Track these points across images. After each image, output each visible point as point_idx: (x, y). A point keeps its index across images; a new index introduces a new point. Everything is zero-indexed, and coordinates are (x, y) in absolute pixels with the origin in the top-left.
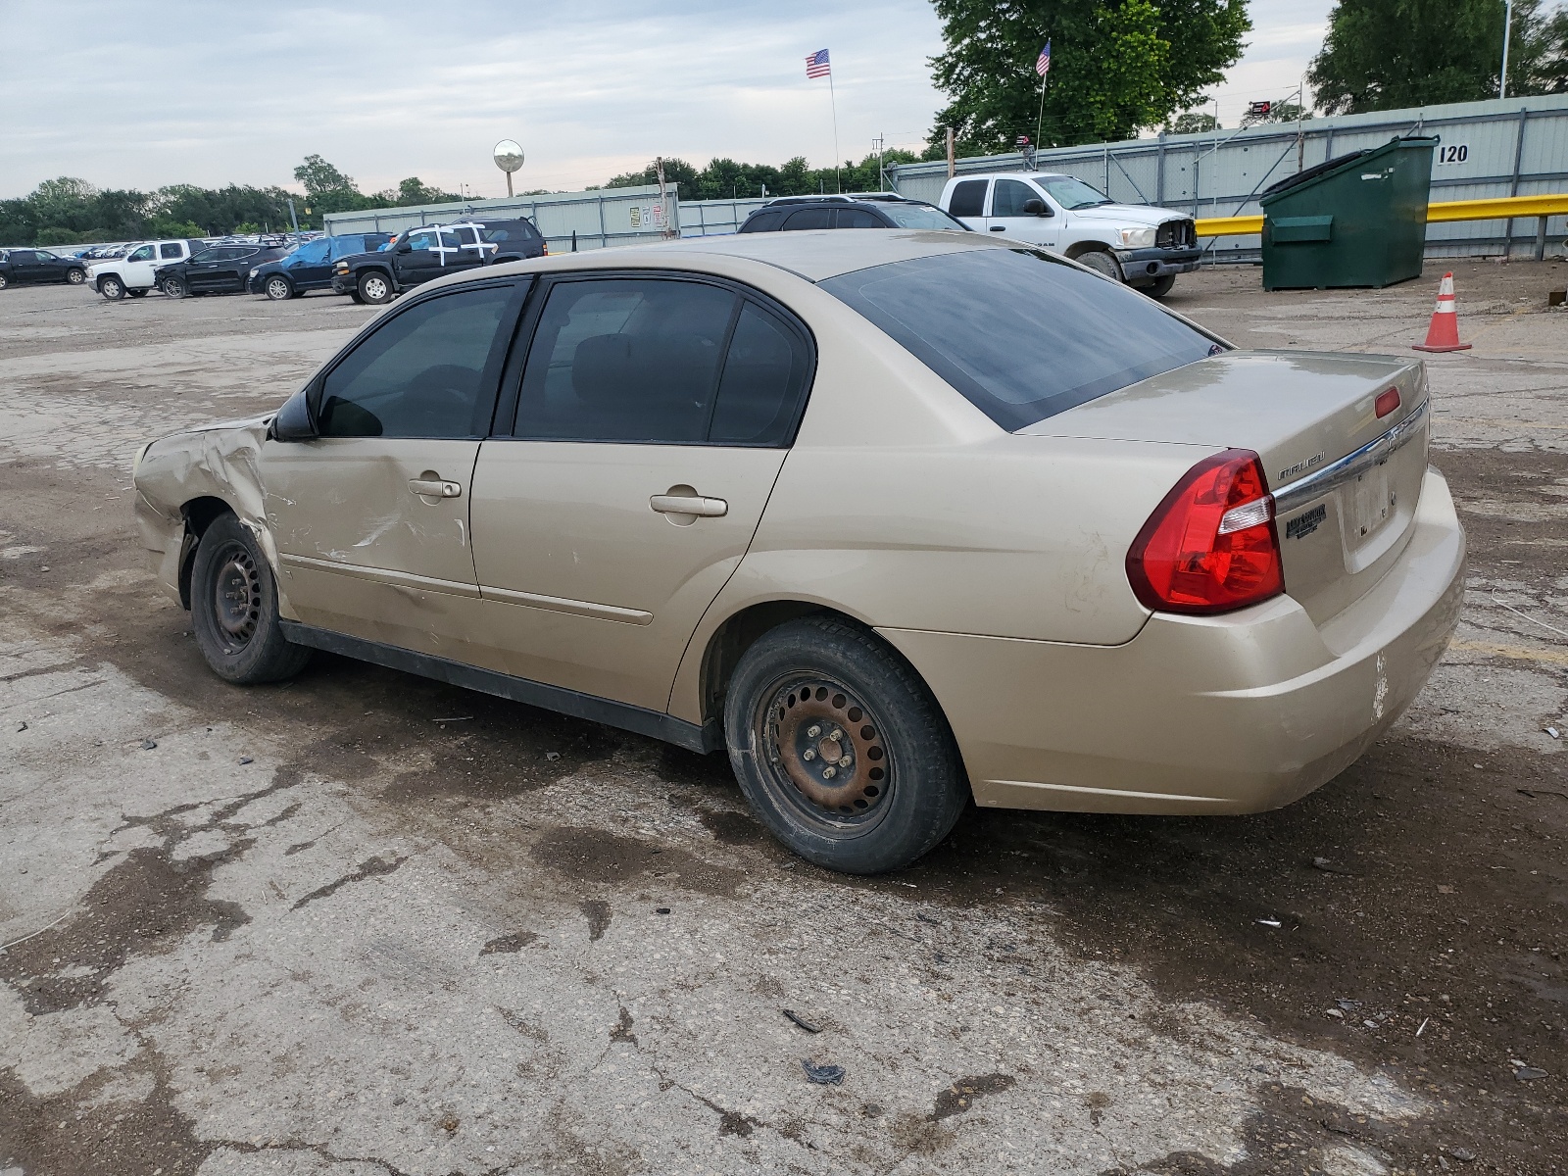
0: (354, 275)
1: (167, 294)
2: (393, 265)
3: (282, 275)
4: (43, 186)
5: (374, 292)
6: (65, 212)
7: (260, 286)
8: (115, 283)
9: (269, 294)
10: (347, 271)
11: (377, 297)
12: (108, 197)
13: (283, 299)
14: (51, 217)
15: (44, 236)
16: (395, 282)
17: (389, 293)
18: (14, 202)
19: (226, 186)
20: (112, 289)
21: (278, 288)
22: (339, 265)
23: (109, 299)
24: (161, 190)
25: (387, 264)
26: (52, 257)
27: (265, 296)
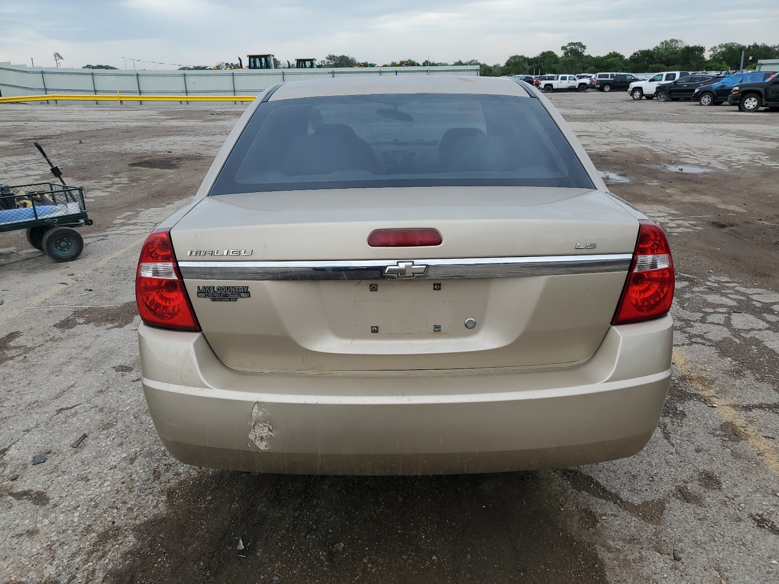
0: (740, 94)
1: (658, 99)
2: (766, 91)
3: (711, 92)
4: (662, 43)
5: (749, 105)
6: (667, 56)
7: (697, 98)
8: (639, 92)
9: (701, 102)
10: (737, 92)
11: (750, 108)
12: (687, 48)
13: (707, 105)
14: (660, 59)
15: (651, 68)
16: (764, 100)
17: (758, 106)
18: (646, 51)
19: (752, 44)
20: (637, 94)
21: (706, 99)
22: (734, 89)
23: (635, 99)
24: (719, 46)
25: (762, 90)
26: (633, 78)
27: (699, 103)
